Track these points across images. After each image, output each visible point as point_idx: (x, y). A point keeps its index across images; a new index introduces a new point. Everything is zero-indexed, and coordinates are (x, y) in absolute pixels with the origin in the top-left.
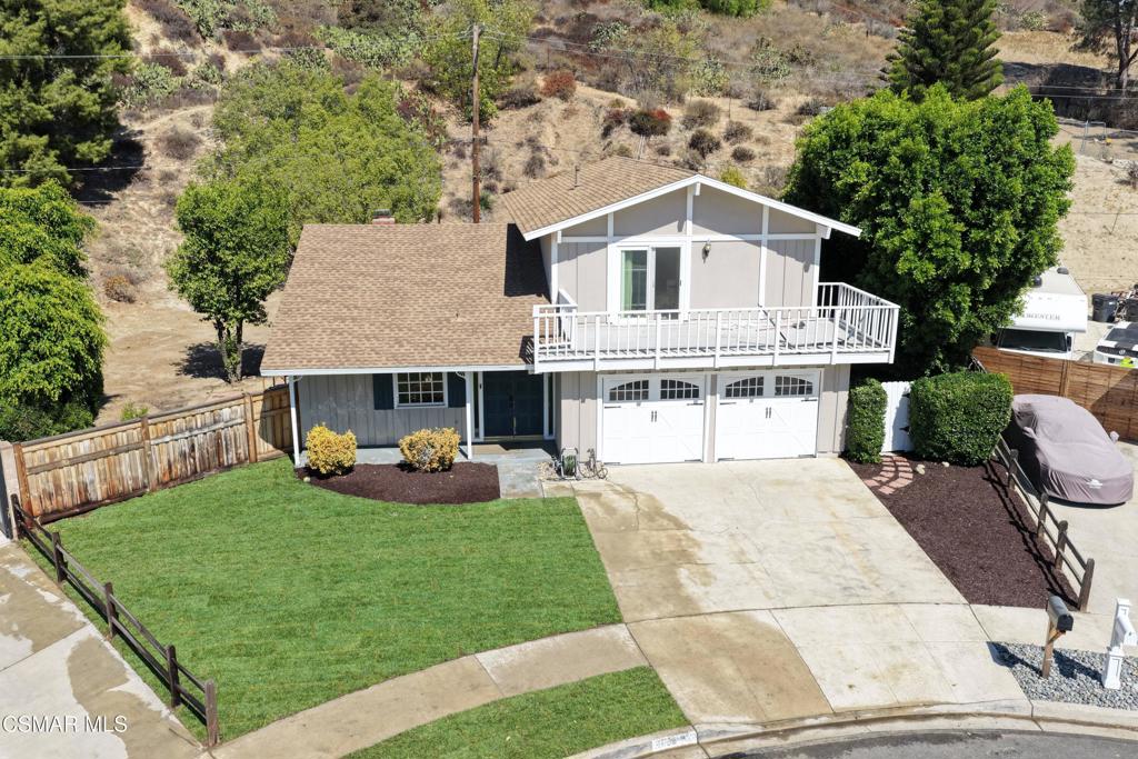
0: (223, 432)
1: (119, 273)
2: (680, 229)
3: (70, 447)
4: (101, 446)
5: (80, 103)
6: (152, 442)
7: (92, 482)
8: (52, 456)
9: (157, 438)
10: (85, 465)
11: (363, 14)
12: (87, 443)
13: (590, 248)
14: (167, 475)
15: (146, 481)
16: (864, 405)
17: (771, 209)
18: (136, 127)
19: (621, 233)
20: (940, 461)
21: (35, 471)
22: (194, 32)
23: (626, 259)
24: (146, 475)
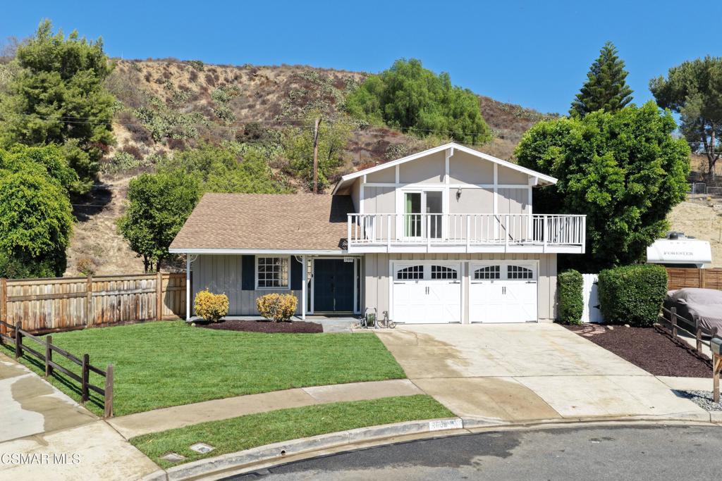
0: (140, 296)
1: (87, 258)
2: (442, 180)
3: (38, 287)
4: (59, 290)
5: (78, 157)
6: (93, 294)
7: (50, 314)
8: (25, 291)
9: (97, 292)
10: (46, 302)
11: (251, 135)
12: (50, 286)
13: (385, 191)
14: (101, 319)
15: (86, 320)
16: (567, 283)
17: (499, 165)
18: (109, 183)
19: (404, 181)
20: (623, 324)
21: (13, 300)
22: (150, 138)
23: (408, 199)
24: (86, 316)
